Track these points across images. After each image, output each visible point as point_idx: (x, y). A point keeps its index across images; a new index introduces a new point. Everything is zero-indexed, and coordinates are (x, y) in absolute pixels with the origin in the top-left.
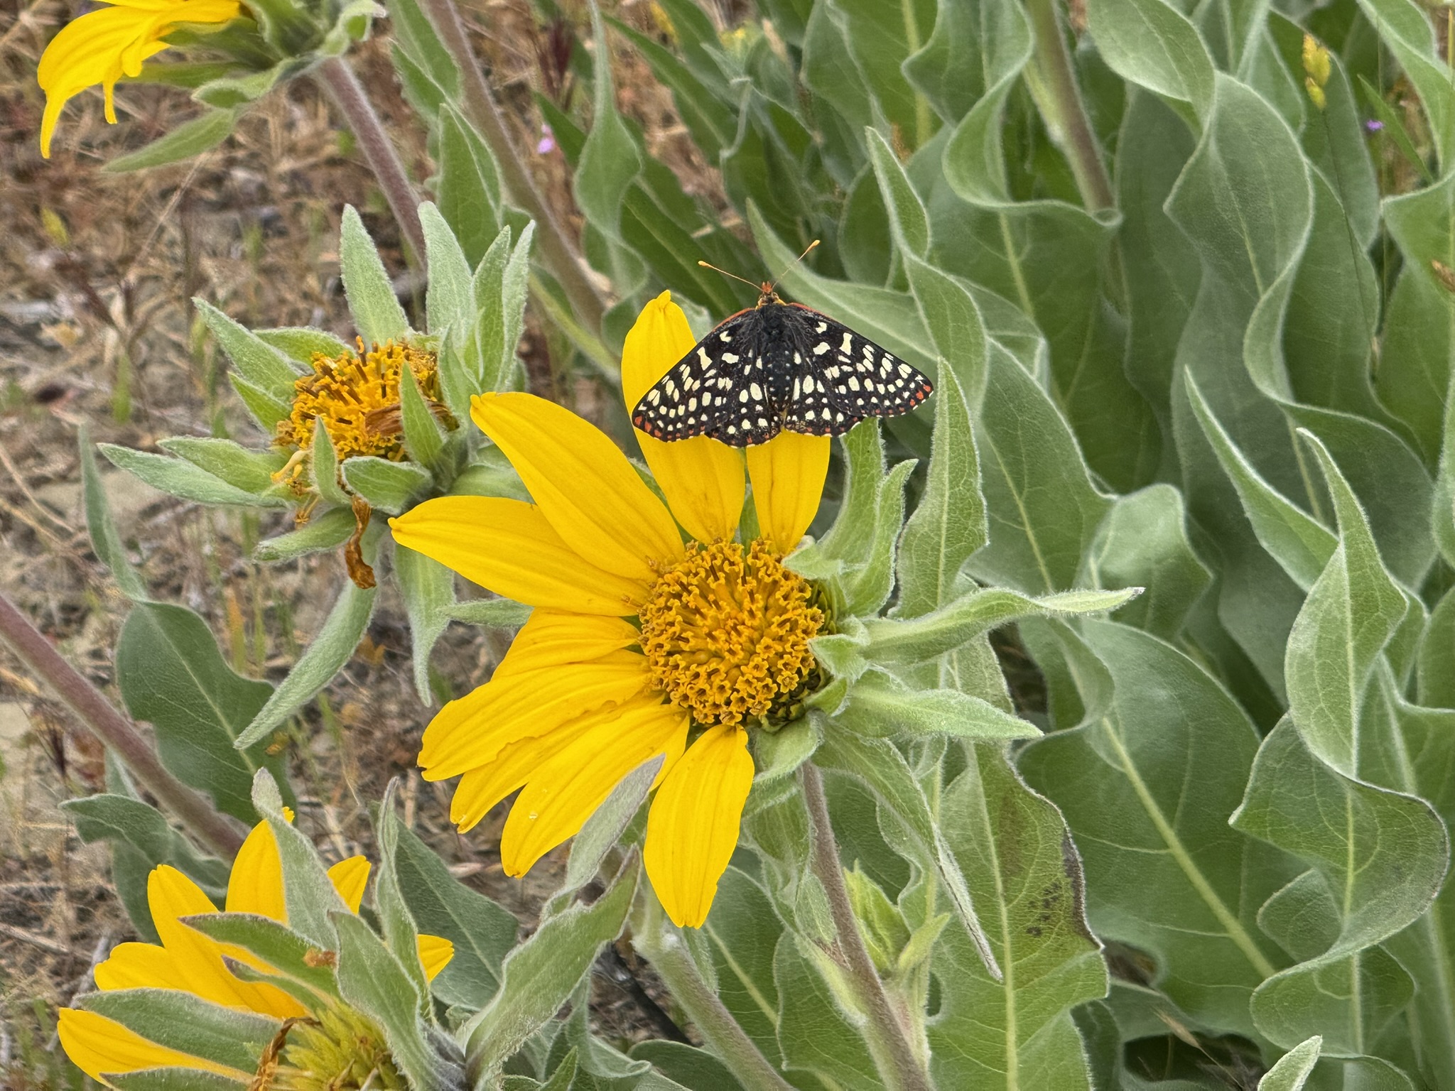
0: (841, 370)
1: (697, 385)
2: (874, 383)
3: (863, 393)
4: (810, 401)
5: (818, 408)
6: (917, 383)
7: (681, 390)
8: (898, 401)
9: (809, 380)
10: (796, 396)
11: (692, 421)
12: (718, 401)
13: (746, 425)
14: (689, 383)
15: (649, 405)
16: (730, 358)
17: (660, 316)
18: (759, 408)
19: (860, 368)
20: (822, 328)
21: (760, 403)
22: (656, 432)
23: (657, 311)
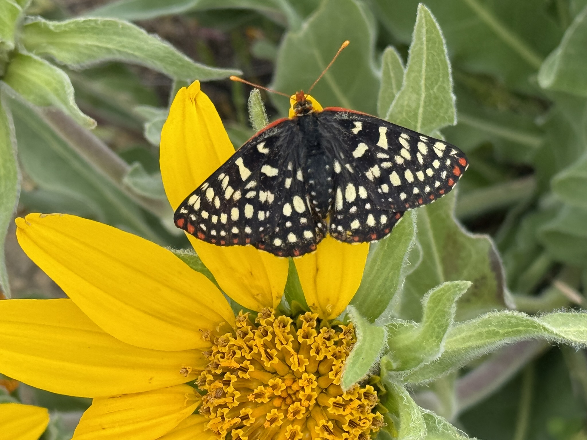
0: (381, 168)
1: (238, 196)
2: (414, 172)
3: (405, 186)
4: (353, 209)
5: (362, 216)
6: (452, 158)
7: (222, 199)
8: (437, 184)
9: (351, 188)
10: (340, 205)
11: (235, 230)
12: (261, 216)
13: (292, 238)
14: (229, 192)
15: (191, 209)
16: (269, 171)
17: (192, 108)
18: (303, 220)
19: (399, 160)
20: (358, 126)
21: (303, 215)
22: (200, 234)
23: (188, 102)
